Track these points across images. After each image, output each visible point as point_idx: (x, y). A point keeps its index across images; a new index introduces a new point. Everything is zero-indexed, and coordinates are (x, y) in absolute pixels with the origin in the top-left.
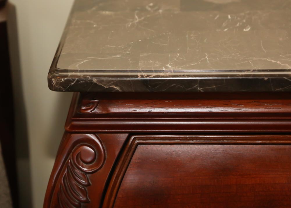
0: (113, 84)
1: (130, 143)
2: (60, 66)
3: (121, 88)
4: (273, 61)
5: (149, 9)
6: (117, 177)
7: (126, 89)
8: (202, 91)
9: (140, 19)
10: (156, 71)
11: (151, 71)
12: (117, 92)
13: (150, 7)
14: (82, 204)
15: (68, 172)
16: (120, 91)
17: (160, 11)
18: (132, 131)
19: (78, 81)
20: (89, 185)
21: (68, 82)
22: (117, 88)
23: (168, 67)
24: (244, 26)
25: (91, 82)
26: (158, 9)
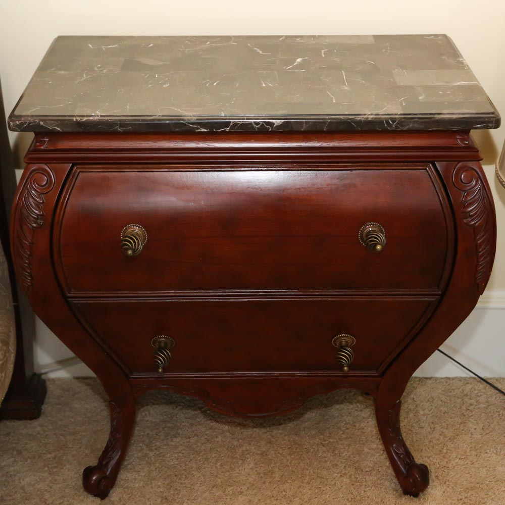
0: (56, 126)
1: (74, 171)
2: (16, 113)
3: (61, 129)
4: (176, 109)
5: (96, 69)
6: (65, 197)
7: (65, 130)
8: (122, 131)
9: (87, 78)
10: (87, 116)
11: (83, 116)
12: (58, 132)
13: (99, 68)
14: (39, 217)
15: (27, 193)
16: (61, 131)
17: (105, 71)
18: (76, 162)
19: (29, 124)
20: (43, 202)
21: (22, 124)
22: (59, 129)
23: (97, 113)
24: (165, 83)
25: (39, 125)
26: (104, 70)
